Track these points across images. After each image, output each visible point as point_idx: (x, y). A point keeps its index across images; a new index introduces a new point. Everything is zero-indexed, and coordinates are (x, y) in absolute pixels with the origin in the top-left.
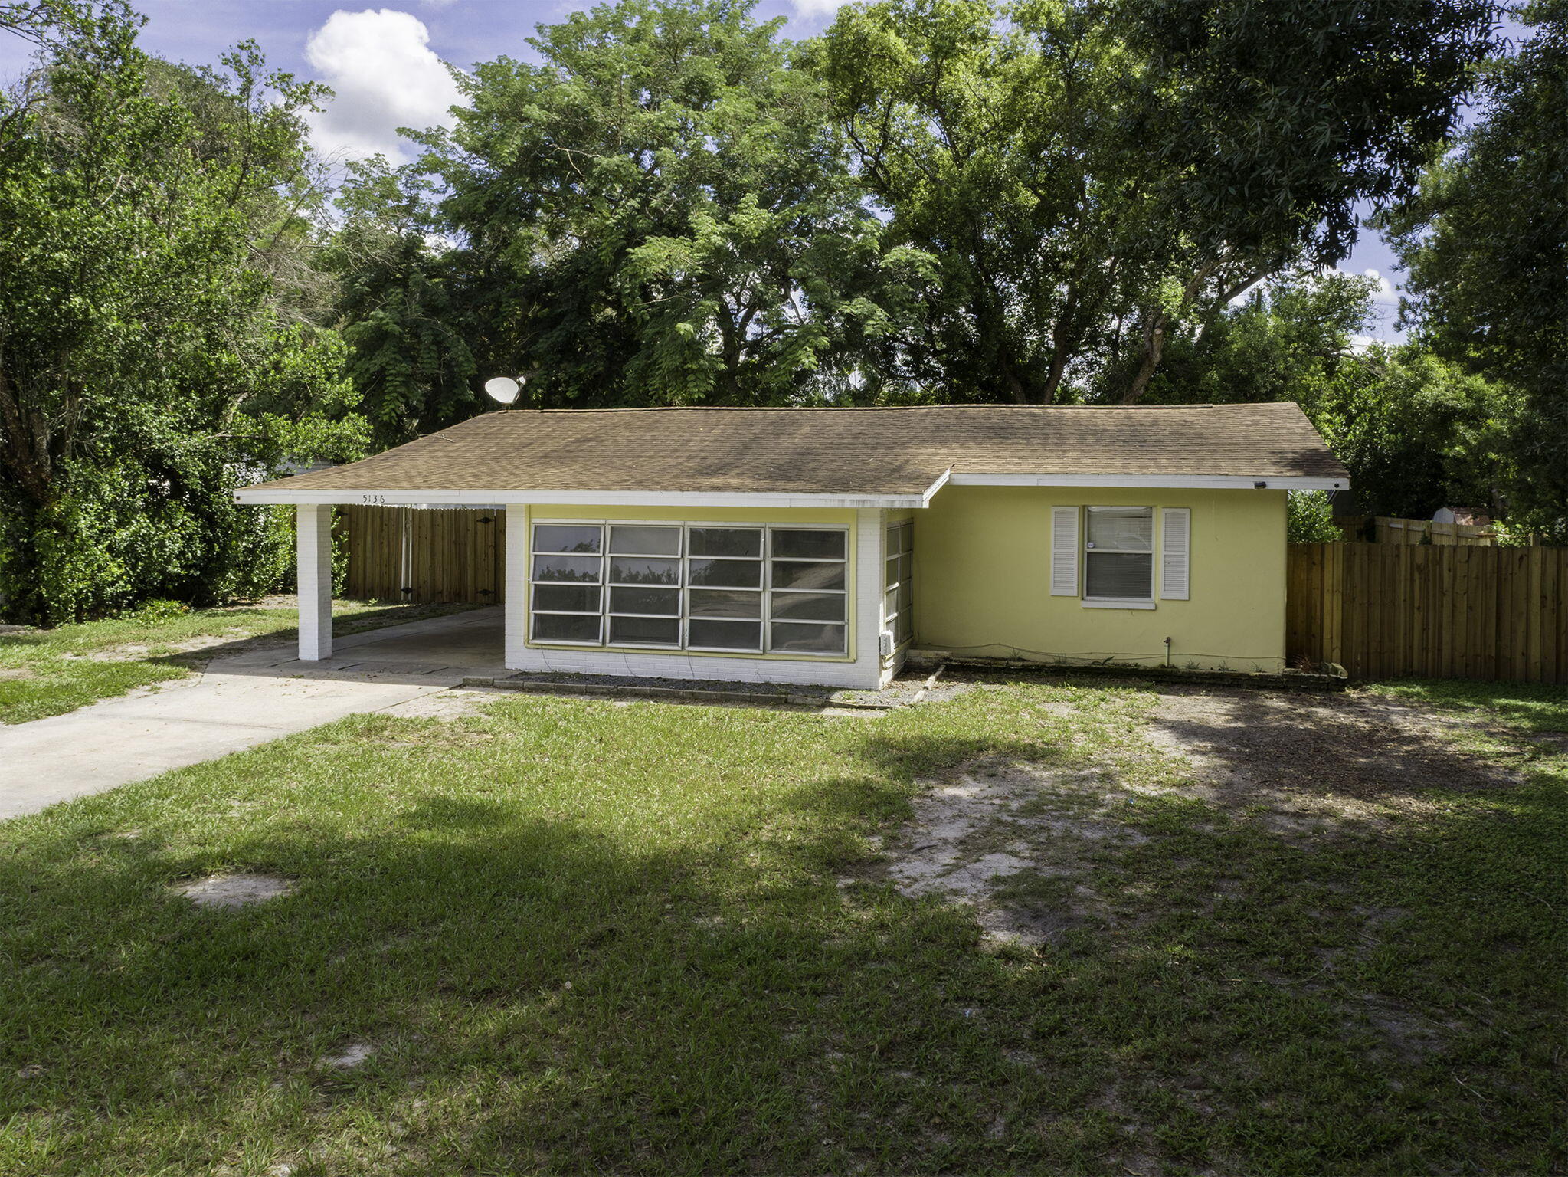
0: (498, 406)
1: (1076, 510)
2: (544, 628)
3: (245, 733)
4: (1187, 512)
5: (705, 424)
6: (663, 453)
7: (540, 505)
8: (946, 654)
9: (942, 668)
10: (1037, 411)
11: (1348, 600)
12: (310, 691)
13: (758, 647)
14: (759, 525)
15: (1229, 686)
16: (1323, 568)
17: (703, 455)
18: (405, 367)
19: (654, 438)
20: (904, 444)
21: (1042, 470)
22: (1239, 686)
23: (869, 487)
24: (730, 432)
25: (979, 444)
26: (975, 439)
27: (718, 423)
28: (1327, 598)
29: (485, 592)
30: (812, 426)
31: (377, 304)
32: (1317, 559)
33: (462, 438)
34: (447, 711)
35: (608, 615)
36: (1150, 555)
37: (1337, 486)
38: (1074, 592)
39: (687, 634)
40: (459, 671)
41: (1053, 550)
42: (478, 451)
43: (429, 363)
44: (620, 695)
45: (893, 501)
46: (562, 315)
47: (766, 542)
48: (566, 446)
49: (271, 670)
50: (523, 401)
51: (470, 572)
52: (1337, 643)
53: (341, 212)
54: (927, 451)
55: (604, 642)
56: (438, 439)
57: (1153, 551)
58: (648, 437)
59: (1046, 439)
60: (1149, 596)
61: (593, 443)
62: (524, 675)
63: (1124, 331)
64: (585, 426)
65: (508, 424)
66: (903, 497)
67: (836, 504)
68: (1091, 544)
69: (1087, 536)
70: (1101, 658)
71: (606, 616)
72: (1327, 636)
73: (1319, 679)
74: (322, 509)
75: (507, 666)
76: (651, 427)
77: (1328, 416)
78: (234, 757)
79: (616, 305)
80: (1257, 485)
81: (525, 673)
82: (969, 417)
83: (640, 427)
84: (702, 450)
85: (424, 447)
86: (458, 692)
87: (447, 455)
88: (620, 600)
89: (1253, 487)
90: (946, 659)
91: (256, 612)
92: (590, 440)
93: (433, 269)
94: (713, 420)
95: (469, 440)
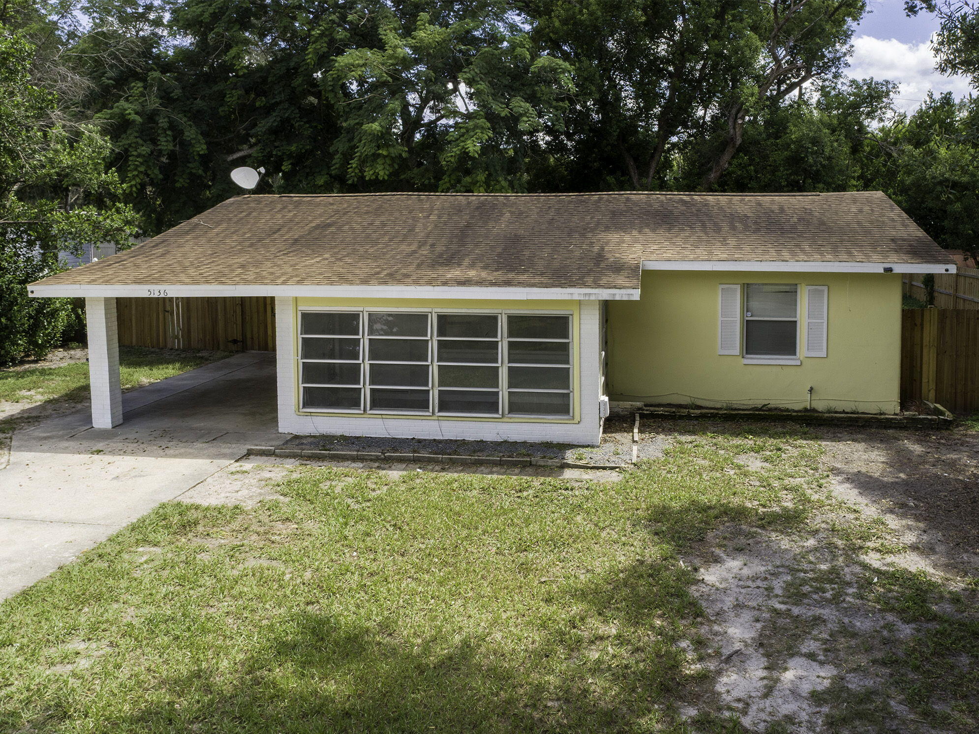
0: (240, 191)
1: (738, 287)
2: (312, 399)
3: (66, 534)
4: (825, 288)
5: (422, 210)
6: (396, 240)
7: (305, 298)
8: (639, 404)
9: (638, 418)
10: (685, 198)
11: (940, 353)
12: (114, 470)
13: (497, 411)
14: (496, 311)
15: (863, 426)
16: (922, 328)
17: (430, 241)
18: (145, 149)
19: (384, 225)
20: (592, 230)
21: (715, 258)
22: (871, 427)
23: (589, 280)
24: (445, 218)
25: (653, 230)
26: (648, 226)
27: (432, 209)
28: (925, 351)
29: (235, 341)
30: (510, 212)
31: (121, 96)
32: (918, 321)
33: (218, 224)
34: (244, 492)
35: (368, 387)
36: (796, 322)
37: (947, 270)
38: (737, 351)
39: (437, 401)
40: (240, 437)
41: (720, 319)
42: (235, 237)
43: (166, 144)
44: (386, 462)
45: (614, 295)
46: (277, 104)
47: (503, 325)
48: (310, 232)
49: (71, 444)
50: (263, 187)
51: (221, 324)
52: (932, 386)
53: (87, 17)
54: (614, 237)
55: (365, 410)
56: (197, 225)
57: (798, 319)
58: (377, 223)
59: (704, 226)
60: (795, 354)
61: (333, 229)
62: (296, 438)
63: (708, 119)
64: (320, 211)
65: (255, 209)
66: (623, 291)
67: (567, 297)
68: (749, 314)
69: (746, 308)
70: (759, 403)
71: (366, 388)
72: (924, 380)
73: (931, 420)
74: (107, 300)
75: (280, 430)
76: (378, 212)
77: (855, 183)
78: (65, 573)
79: (318, 95)
80: (886, 270)
81: (296, 437)
82: (635, 204)
83: (367, 213)
84: (428, 237)
85: (187, 233)
86: (247, 465)
87: (209, 241)
88: (377, 374)
89: (882, 271)
90: (639, 409)
91: (43, 372)
92: (329, 225)
93: (165, 66)
94: (427, 206)
95: (224, 225)
